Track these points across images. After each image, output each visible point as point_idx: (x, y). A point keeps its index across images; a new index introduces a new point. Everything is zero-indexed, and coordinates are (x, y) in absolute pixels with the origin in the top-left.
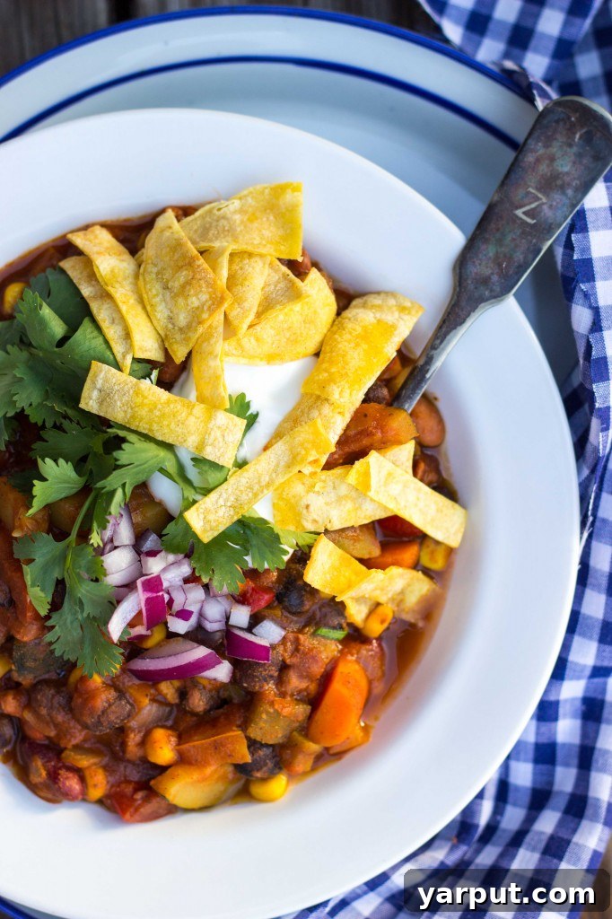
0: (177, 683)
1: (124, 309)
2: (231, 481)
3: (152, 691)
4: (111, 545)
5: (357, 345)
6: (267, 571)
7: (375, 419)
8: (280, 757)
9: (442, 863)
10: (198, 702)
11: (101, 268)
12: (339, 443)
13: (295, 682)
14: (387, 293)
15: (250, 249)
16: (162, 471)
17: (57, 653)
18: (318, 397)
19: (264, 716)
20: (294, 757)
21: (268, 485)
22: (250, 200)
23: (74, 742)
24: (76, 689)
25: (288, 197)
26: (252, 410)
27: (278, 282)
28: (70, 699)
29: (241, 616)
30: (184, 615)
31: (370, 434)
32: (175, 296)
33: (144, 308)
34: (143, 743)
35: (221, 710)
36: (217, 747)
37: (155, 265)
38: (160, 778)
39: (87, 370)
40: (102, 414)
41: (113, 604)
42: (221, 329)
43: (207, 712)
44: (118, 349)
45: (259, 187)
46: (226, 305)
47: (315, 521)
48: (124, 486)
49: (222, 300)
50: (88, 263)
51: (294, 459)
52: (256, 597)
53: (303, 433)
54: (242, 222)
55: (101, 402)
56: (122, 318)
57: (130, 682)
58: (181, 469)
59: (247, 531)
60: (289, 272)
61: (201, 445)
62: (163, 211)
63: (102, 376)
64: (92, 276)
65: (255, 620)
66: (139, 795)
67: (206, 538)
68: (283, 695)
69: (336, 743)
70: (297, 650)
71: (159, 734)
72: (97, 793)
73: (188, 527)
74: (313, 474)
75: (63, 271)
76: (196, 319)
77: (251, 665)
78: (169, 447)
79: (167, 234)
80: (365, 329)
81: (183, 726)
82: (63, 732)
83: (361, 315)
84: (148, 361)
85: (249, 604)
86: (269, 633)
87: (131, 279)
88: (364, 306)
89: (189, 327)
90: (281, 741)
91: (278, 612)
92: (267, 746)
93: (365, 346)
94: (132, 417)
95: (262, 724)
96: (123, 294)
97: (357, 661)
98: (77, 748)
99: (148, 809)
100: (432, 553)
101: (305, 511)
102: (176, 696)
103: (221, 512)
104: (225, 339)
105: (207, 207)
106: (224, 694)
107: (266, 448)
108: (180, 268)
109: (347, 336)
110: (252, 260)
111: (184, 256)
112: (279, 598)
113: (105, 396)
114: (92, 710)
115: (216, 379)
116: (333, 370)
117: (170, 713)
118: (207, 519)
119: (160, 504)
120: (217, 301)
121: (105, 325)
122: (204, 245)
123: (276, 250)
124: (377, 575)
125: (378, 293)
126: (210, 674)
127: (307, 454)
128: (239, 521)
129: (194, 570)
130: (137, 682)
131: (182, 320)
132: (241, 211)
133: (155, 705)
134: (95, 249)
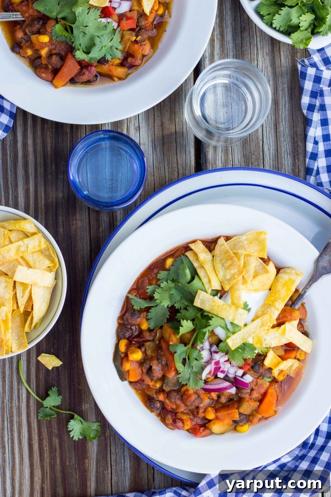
0: (217, 393)
1: (208, 272)
2: (242, 330)
3: (209, 395)
4: (202, 349)
5: (283, 287)
6: (249, 358)
7: (288, 312)
8: (248, 419)
9: (297, 455)
10: (223, 400)
11: (201, 258)
12: (277, 320)
13: (255, 395)
14: (292, 268)
15: (250, 254)
16: (221, 326)
17: (180, 381)
18: (270, 305)
19: (245, 405)
20: (253, 419)
21: (253, 333)
22: (249, 236)
23: (182, 410)
24: (184, 393)
25: (262, 236)
26: (249, 307)
27: (259, 266)
28: (182, 396)
29: (240, 372)
30: (223, 372)
31: (287, 317)
32: (226, 269)
33: (215, 272)
34: (204, 412)
35: (230, 403)
36: (229, 414)
37: (219, 258)
38: (209, 424)
39: (196, 292)
40: (201, 308)
41: (203, 369)
42: (241, 281)
43: (226, 403)
44: (207, 286)
45: (253, 232)
46: (243, 274)
47: (267, 344)
48: (209, 331)
49: (242, 272)
50: (196, 255)
51: (263, 325)
52: (245, 367)
53: (266, 317)
54: (247, 244)
55: (201, 304)
56: (208, 275)
57: (202, 392)
58: (226, 325)
59: (244, 346)
60: (262, 262)
61: (234, 319)
62: (219, 237)
63: (202, 295)
64: (197, 259)
65: (244, 374)
66: (202, 429)
67: (233, 349)
68: (251, 399)
69: (266, 415)
70: (257, 384)
71: (210, 409)
72: (187, 427)
73: (227, 345)
74: (268, 330)
75: (187, 257)
76: (233, 277)
77: (242, 389)
78: (223, 319)
79: (223, 247)
80: (285, 281)
81: (217, 407)
82: (178, 407)
83: (284, 276)
84: (216, 290)
85: (243, 369)
86: (248, 379)
87: (211, 262)
88: (284, 272)
89: (230, 279)
90: (249, 413)
91: (252, 372)
92: (245, 415)
93: (286, 288)
94: (212, 309)
95: (244, 408)
96: (208, 267)
97: (274, 388)
98: (182, 412)
99: (204, 433)
100: (300, 354)
101: (264, 341)
102: (216, 397)
103: (238, 341)
104: (242, 284)
105: (235, 238)
106: (231, 397)
107: (253, 321)
108: (228, 260)
109: (280, 284)
110: (251, 257)
111: (229, 256)
112: (252, 367)
113: (203, 302)
114: (190, 401)
115: (239, 298)
116: (276, 296)
117: (213, 402)
118: (233, 342)
119: (217, 335)
120: (240, 272)
121: (202, 278)
122: (235, 251)
123: (258, 254)
124: (285, 363)
125: (289, 268)
126: (229, 391)
127: (267, 324)
128: (243, 344)
129: (229, 358)
130: (204, 392)
131: (228, 277)
132: (247, 240)
133: (209, 400)
134: (199, 251)
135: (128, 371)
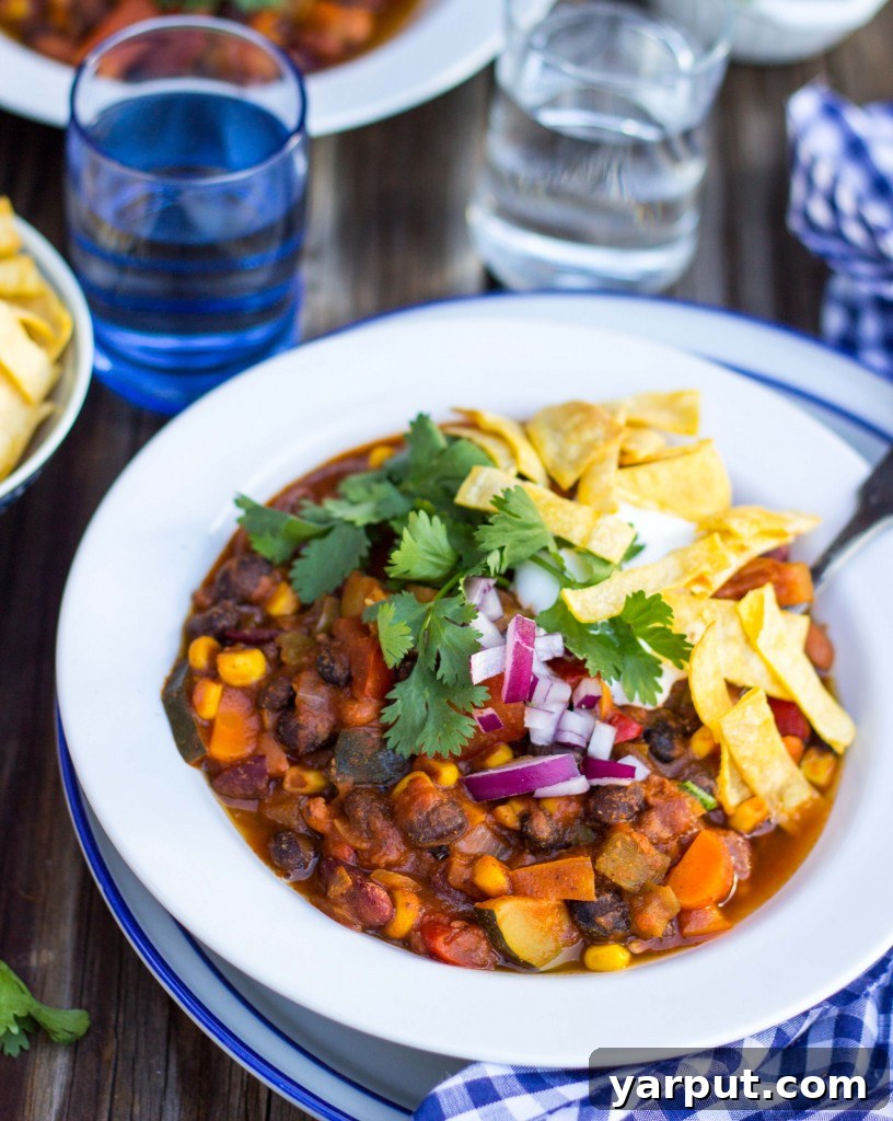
0: (519, 806)
8: (630, 907)
10: (543, 827)
13: (656, 826)
17: (390, 744)
19: (619, 844)
20: (646, 904)
23: (388, 858)
25: (686, 400)
26: (640, 542)
32: (567, 434)
33: (532, 444)
34: (471, 866)
35: (565, 851)
36: (558, 876)
40: (480, 506)
42: (616, 456)
46: (623, 437)
48: (502, 549)
49: (620, 432)
55: (481, 496)
61: (587, 538)
63: (485, 475)
65: (622, 749)
66: (457, 924)
67: (582, 619)
70: (661, 792)
72: (405, 921)
77: (609, 791)
82: (378, 844)
85: (617, 727)
89: (581, 456)
90: (632, 886)
91: (645, 748)
92: (618, 888)
95: (614, 855)
98: (390, 866)
99: (464, 940)
102: (517, 820)
104: (618, 470)
106: (569, 837)
112: (647, 735)
113: (486, 490)
114: (423, 804)
117: (505, 850)
118: (586, 604)
120: (613, 434)
131: (573, 453)
133: (490, 833)
135: (212, 723)
